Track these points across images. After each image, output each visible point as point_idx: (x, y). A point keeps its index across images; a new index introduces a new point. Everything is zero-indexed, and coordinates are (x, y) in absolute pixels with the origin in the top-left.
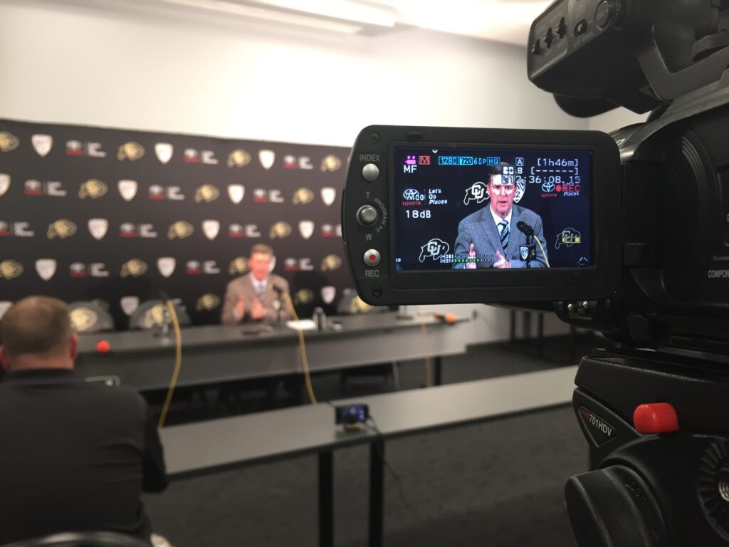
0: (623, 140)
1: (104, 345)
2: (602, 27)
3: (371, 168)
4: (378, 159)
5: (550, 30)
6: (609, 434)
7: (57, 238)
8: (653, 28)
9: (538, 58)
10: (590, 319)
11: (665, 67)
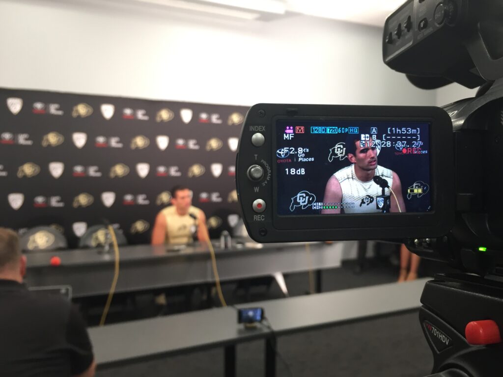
0: (456, 112)
1: (57, 259)
2: (439, 24)
3: (258, 136)
4: (264, 129)
5: (400, 25)
6: (447, 344)
7: (25, 177)
8: (479, 25)
9: (390, 46)
10: (431, 251)
11: (488, 55)
